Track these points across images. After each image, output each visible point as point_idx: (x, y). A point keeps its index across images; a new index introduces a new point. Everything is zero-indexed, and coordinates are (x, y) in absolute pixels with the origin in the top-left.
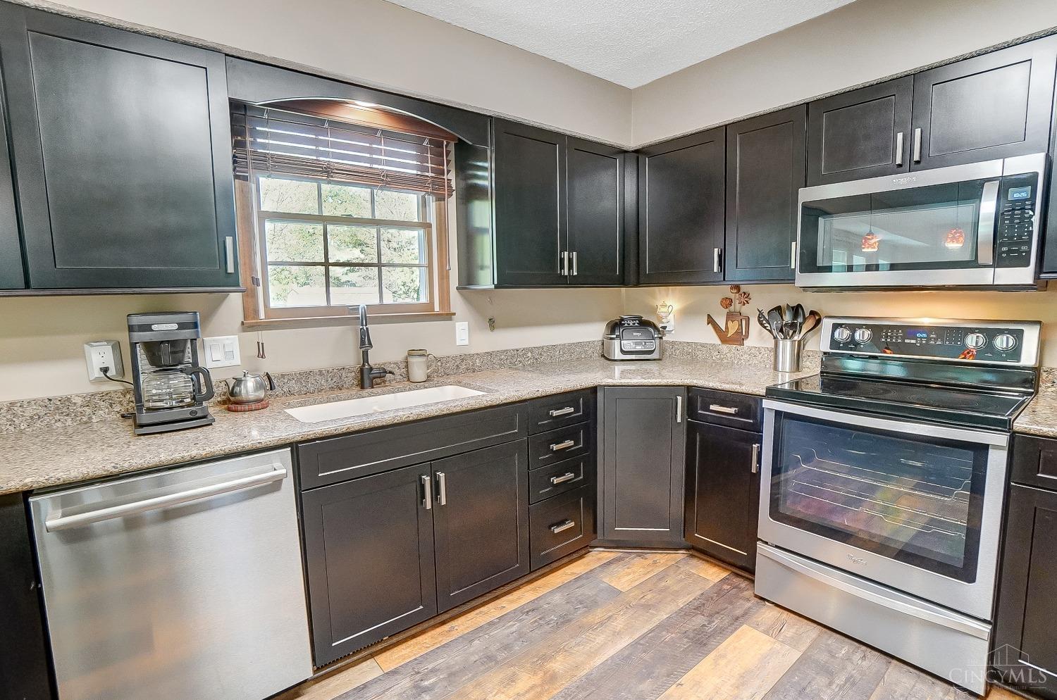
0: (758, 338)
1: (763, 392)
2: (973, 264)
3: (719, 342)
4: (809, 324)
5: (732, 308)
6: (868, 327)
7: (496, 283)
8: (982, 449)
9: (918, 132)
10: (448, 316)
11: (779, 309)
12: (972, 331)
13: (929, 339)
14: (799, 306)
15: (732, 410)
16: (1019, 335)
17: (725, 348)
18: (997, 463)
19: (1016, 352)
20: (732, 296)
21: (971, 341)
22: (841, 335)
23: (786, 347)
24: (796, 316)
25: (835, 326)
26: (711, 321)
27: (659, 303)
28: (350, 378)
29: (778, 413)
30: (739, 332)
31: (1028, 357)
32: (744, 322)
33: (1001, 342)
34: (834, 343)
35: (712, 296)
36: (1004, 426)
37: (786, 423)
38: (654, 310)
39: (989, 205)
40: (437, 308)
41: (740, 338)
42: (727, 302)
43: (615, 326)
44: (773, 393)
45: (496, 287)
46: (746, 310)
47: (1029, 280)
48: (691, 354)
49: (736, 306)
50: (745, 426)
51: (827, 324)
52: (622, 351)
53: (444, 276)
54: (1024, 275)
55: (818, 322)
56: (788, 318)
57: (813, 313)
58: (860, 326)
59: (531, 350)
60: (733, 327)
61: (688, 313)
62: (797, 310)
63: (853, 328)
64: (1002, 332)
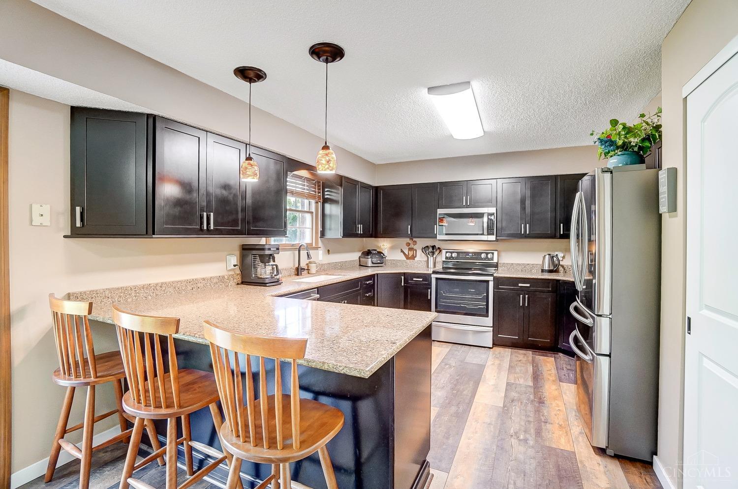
0: (420, 256)
1: (431, 272)
2: (483, 234)
3: (406, 259)
4: (438, 251)
5: (410, 247)
6: (456, 252)
7: (342, 235)
8: (488, 282)
9: (469, 197)
10: (317, 248)
11: (427, 246)
12: (483, 253)
13: (472, 255)
14: (435, 246)
15: (421, 280)
16: (493, 253)
17: (408, 261)
18: (491, 284)
19: (492, 259)
20: (410, 242)
21: (483, 256)
22: (448, 255)
23: (431, 259)
24: (433, 249)
25: (447, 252)
26: (402, 251)
27: (382, 245)
28: (293, 271)
29: (437, 279)
30: (413, 255)
31: (495, 260)
32: (415, 252)
33: (489, 256)
34: (447, 258)
35: (403, 242)
36: (492, 275)
37: (440, 281)
38: (379, 247)
39: (485, 219)
40: (314, 245)
41: (413, 257)
42: (408, 244)
43: (368, 253)
44: (434, 272)
45: (343, 237)
46: (415, 247)
47: (495, 239)
48: (395, 263)
49: (412, 246)
50: (425, 284)
51: (444, 252)
52: (373, 263)
53: (316, 233)
54: (493, 238)
55: (440, 251)
56: (431, 250)
57: (439, 248)
58: (454, 252)
59: (340, 262)
60: (411, 253)
61: (392, 248)
62: (433, 247)
63: (452, 253)
64: (490, 253)
